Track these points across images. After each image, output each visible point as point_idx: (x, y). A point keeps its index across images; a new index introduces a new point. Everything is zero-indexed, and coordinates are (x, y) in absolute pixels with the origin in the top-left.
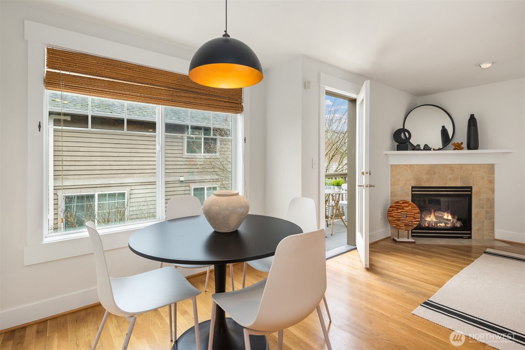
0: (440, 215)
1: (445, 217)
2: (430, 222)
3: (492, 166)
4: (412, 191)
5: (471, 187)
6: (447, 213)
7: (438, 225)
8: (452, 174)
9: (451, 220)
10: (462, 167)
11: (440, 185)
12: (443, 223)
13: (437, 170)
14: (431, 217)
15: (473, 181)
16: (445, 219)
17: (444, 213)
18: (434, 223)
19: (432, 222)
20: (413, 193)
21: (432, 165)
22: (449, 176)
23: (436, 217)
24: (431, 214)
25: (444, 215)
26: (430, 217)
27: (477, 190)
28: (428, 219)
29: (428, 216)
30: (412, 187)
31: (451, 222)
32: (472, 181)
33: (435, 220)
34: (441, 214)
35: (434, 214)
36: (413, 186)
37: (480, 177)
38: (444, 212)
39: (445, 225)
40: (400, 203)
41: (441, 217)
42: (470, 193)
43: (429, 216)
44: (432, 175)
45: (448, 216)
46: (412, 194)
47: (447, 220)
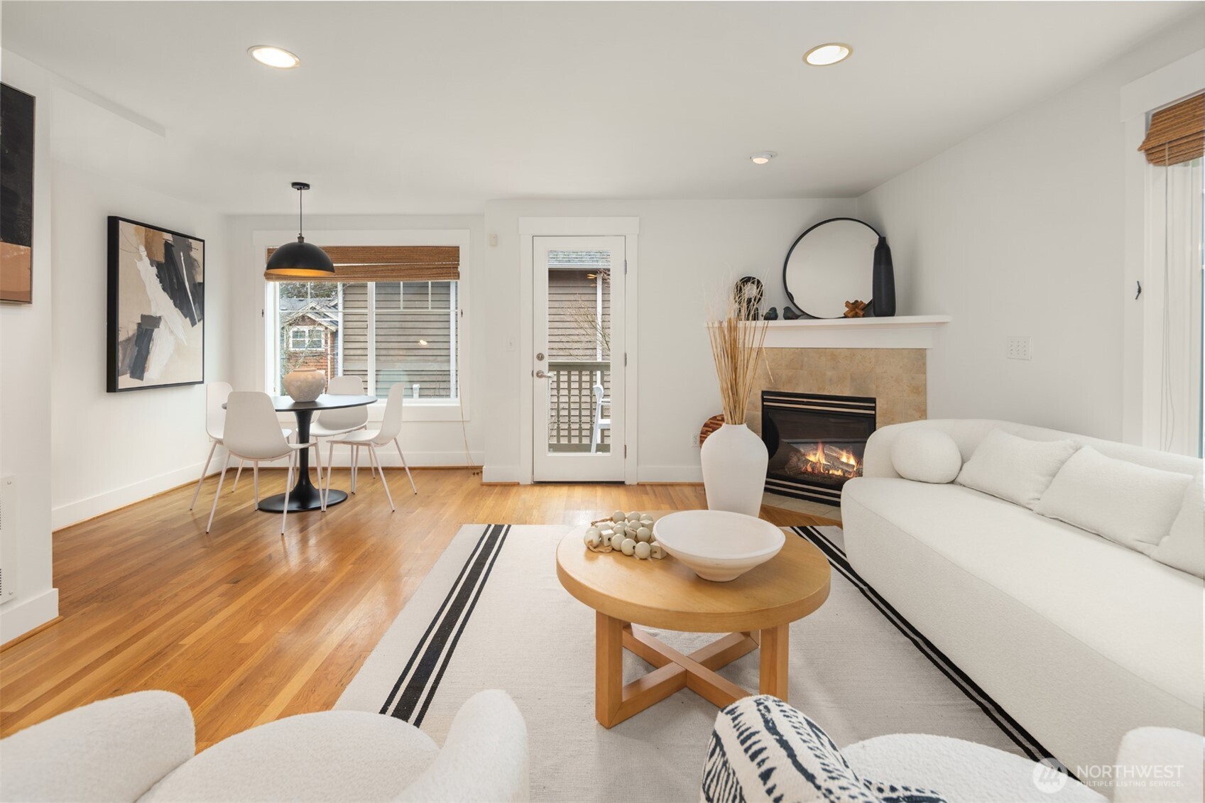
0: (835, 455)
1: (844, 459)
2: (816, 464)
3: (920, 355)
4: (763, 400)
5: (873, 400)
6: (848, 452)
7: (831, 472)
8: (834, 368)
9: (854, 466)
10: (854, 355)
11: (811, 390)
12: (840, 471)
13: (806, 359)
14: (818, 455)
15: (877, 387)
16: (843, 463)
17: (841, 452)
18: (823, 467)
19: (818, 465)
20: (765, 403)
21: (797, 348)
22: (829, 374)
23: (826, 456)
24: (817, 450)
25: (841, 455)
26: (815, 455)
27: (885, 406)
28: (812, 458)
29: (811, 452)
30: (764, 393)
31: (855, 469)
32: (874, 387)
33: (823, 461)
34: (836, 452)
35: (824, 452)
36: (765, 390)
37: (892, 377)
38: (842, 450)
39: (844, 474)
40: (718, 420)
41: (835, 457)
42: (873, 412)
43: (814, 452)
44: (797, 369)
45: (848, 458)
46: (763, 405)
47: (847, 465)
